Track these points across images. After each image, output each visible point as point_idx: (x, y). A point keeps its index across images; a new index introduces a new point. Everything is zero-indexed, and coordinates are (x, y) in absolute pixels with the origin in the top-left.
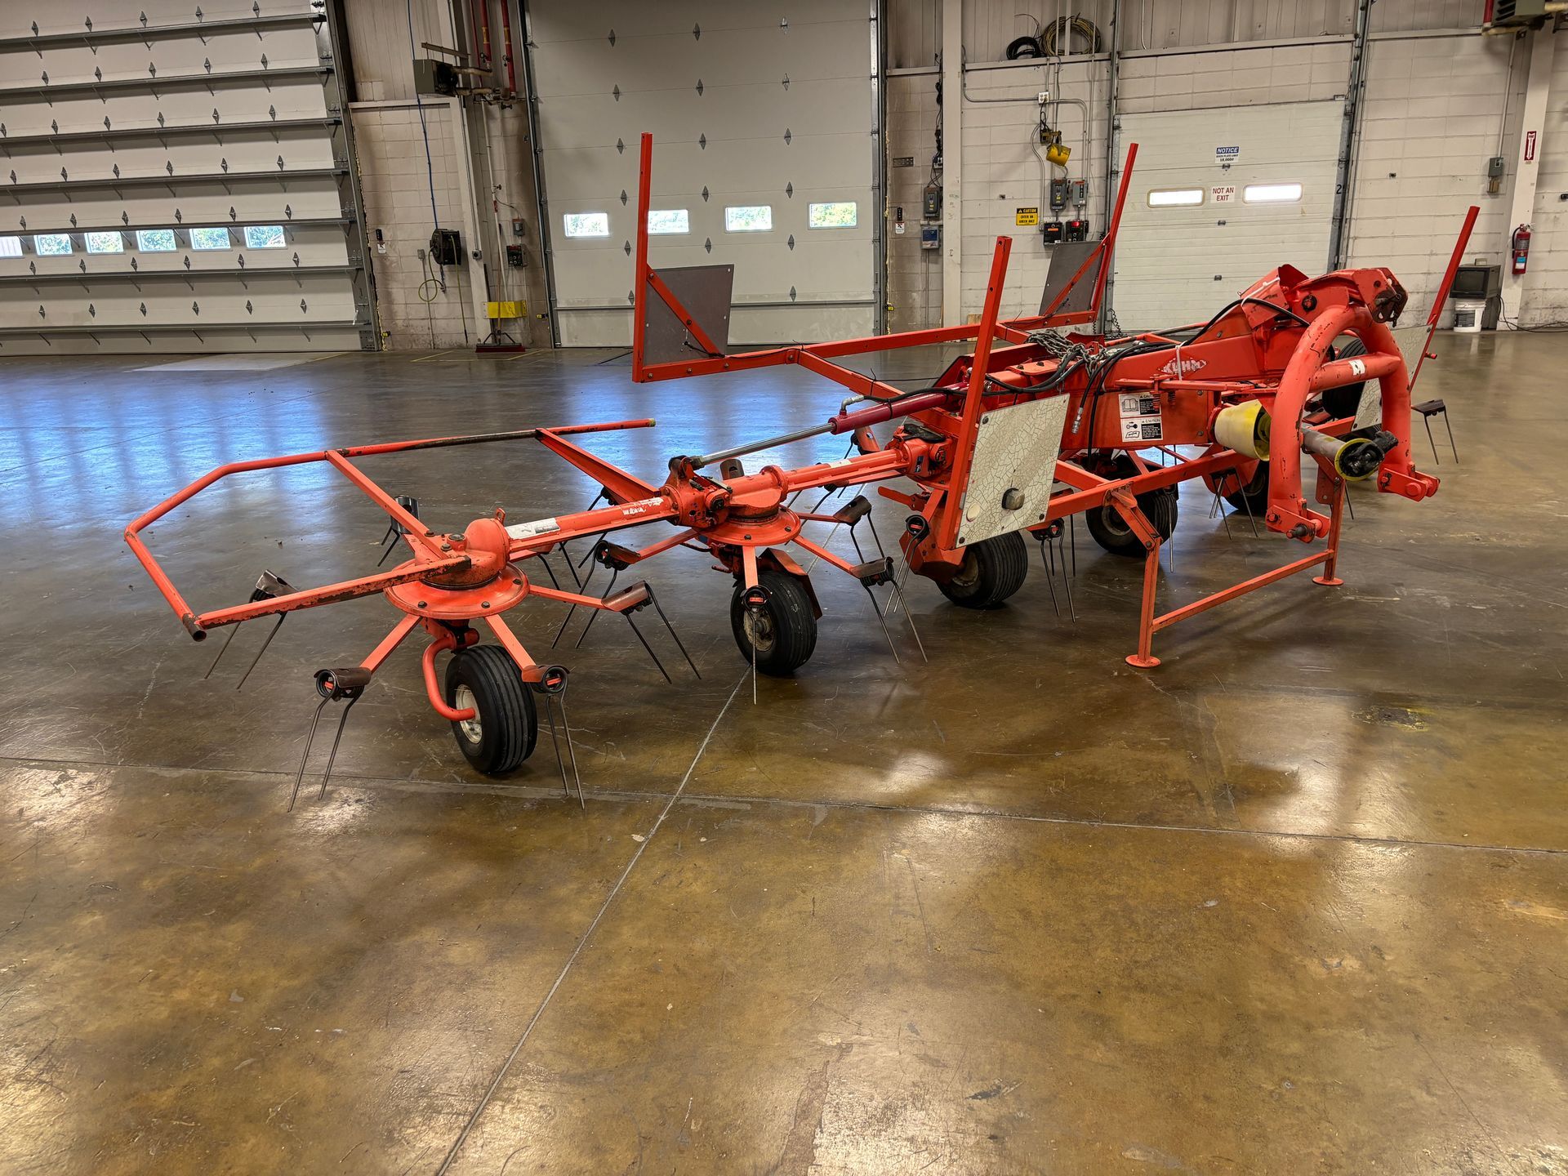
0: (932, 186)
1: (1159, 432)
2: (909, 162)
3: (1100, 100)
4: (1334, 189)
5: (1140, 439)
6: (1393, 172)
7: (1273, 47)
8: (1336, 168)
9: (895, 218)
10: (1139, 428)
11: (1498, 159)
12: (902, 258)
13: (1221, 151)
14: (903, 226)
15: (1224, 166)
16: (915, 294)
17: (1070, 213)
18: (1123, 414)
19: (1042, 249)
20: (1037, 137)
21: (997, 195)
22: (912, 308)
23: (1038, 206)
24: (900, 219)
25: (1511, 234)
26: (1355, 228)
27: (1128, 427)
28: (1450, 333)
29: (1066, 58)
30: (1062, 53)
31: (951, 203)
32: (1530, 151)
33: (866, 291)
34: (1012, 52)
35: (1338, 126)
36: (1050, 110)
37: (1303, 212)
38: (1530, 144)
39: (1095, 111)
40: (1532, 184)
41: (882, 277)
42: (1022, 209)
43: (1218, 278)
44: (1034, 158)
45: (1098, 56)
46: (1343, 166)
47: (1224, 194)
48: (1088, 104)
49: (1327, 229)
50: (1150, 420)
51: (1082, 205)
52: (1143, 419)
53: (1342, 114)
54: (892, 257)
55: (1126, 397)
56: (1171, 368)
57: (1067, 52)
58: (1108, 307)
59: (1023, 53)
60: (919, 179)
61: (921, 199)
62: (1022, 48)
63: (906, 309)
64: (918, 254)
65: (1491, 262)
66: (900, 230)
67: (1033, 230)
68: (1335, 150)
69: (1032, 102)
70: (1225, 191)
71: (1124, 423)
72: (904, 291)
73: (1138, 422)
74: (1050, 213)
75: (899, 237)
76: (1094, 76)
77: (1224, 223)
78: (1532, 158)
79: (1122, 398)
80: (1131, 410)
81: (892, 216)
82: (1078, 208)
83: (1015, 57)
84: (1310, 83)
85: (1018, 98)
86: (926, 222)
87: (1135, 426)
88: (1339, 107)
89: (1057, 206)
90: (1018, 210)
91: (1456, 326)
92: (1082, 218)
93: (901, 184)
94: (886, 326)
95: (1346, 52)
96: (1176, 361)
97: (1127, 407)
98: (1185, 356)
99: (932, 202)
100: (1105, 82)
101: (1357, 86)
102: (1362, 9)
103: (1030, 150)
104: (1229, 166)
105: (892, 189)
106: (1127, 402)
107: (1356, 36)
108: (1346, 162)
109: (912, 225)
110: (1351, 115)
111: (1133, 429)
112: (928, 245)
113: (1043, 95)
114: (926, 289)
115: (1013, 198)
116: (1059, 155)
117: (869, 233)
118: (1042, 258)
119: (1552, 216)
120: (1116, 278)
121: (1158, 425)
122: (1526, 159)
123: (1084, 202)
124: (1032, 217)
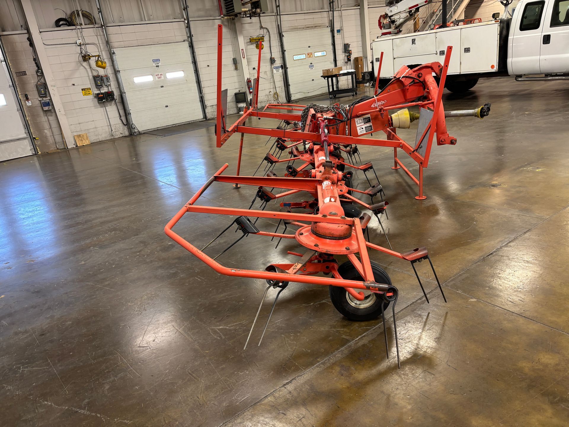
0: (39, 83)
1: (372, 128)
2: (24, 73)
3: (103, 43)
4: (193, 72)
5: (365, 132)
6: (208, 65)
7: (159, 23)
8: (192, 65)
9: (25, 99)
10: (364, 129)
11: (235, 58)
12: (34, 116)
13: (154, 61)
14: (30, 102)
15: (157, 66)
16: (46, 131)
17: (105, 89)
18: (357, 125)
19: (98, 104)
20: (81, 59)
21: (71, 85)
22: (46, 137)
23: (90, 87)
24: (27, 99)
25: (246, 81)
26: (203, 84)
27: (360, 129)
28: (238, 114)
29: (83, 26)
30: (81, 24)
31: (53, 89)
32: (243, 55)
33: (22, 133)
34: (57, 23)
35: (188, 51)
36: (83, 47)
37: (187, 80)
38: (243, 53)
39: (102, 48)
40: (247, 65)
41: (27, 126)
42: (84, 89)
43: (167, 106)
44: (82, 67)
45: (97, 26)
46: (194, 64)
47: (160, 76)
48: (98, 45)
49: (195, 85)
50: (368, 125)
51: (109, 85)
52: (365, 125)
53: (188, 46)
54: (29, 116)
55: (358, 119)
56: (374, 105)
57: (83, 24)
58: (131, 123)
59: (62, 25)
60: (32, 80)
61: (35, 89)
62: (61, 23)
63: (44, 138)
64: (42, 113)
65: (243, 91)
66: (29, 104)
67: (91, 97)
68: (190, 59)
69: (74, 44)
70: (160, 75)
71: (358, 128)
72: (40, 130)
73: (364, 127)
74: (96, 90)
75: (29, 107)
76: (97, 33)
77: (163, 87)
78: (244, 57)
79: (356, 120)
80: (360, 123)
81: (23, 98)
82: (107, 86)
83: (60, 26)
84: (175, 36)
85: (69, 43)
86: (41, 99)
87: (363, 128)
88: (187, 44)
89: (98, 87)
90: (82, 89)
91: (240, 112)
92: (110, 90)
93: (23, 85)
94: (36, 147)
95: (183, 25)
96: (376, 102)
97: (359, 122)
98: (379, 100)
99: (42, 90)
100: (102, 36)
101: (191, 36)
102: (184, 10)
103: (79, 64)
104: (158, 66)
105: (19, 86)
106: (358, 121)
107: (185, 19)
108: (195, 62)
109: (34, 101)
110: (191, 46)
111: (362, 130)
112: (46, 108)
113: (79, 42)
114: (51, 128)
115: (78, 85)
116: (102, 64)
117: (15, 106)
118: (98, 108)
119: (252, 75)
120: (131, 111)
121: (371, 126)
122: (243, 58)
123: (109, 84)
124: (89, 92)
